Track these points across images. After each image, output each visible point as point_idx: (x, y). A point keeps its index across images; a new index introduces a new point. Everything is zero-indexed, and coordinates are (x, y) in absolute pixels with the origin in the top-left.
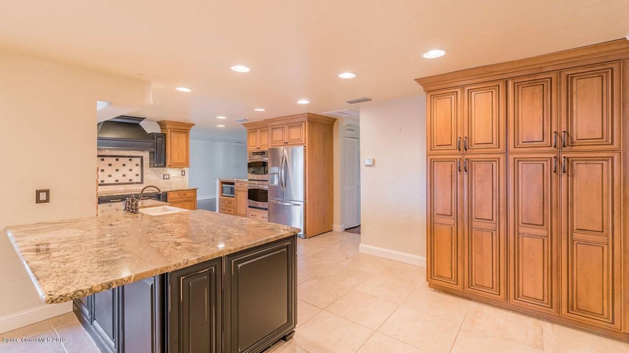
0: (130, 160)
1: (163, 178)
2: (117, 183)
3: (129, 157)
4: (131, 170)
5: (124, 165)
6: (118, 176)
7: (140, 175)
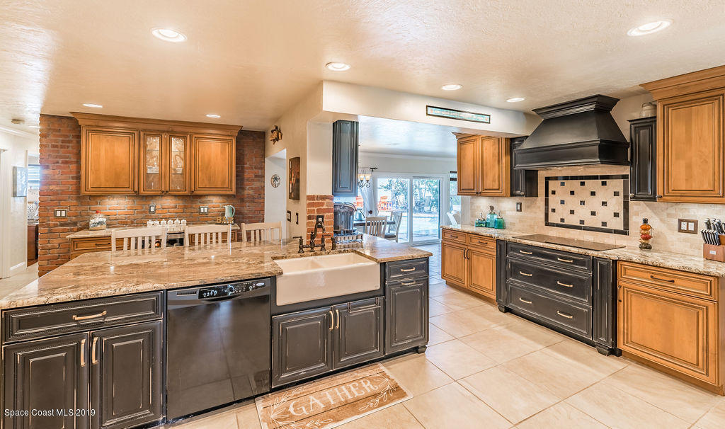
0: (604, 184)
1: (677, 227)
2: (581, 227)
3: (602, 177)
4: (604, 203)
5: (593, 194)
6: (583, 214)
7: (621, 215)
